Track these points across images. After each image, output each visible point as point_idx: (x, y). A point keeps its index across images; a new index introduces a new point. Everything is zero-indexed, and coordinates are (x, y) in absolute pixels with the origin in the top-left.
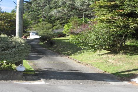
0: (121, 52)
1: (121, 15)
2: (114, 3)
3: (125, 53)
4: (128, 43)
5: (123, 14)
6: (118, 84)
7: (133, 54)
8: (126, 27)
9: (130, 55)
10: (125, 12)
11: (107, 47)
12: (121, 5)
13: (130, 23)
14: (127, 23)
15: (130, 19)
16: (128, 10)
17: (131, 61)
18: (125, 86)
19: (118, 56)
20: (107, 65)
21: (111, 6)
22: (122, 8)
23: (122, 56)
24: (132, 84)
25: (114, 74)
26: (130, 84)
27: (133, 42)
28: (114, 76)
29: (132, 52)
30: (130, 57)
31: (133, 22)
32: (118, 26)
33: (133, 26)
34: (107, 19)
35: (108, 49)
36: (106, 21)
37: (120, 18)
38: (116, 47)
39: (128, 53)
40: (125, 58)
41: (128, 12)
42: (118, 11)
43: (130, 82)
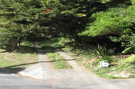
0: (15, 51)
1: (15, 22)
2: (11, 12)
3: (18, 52)
4: (23, 44)
5: (18, 21)
6: (7, 76)
7: (24, 53)
8: (19, 31)
9: (22, 53)
10: (19, 20)
11: (4, 47)
12: (16, 15)
13: (22, 28)
14: (20, 28)
15: (21, 25)
16: (21, 18)
17: (21, 58)
18: (11, 77)
19: (12, 54)
20: (2, 61)
21: (9, 15)
22: (17, 17)
23: (15, 54)
24: (17, 76)
25: (5, 68)
26: (16, 75)
27: (27, 43)
28: (5, 69)
29: (24, 51)
30: (21, 54)
31: (24, 28)
32: (13, 31)
33: (25, 31)
34: (6, 25)
35: (5, 48)
36: (5, 26)
37: (16, 24)
38: (11, 47)
39: (20, 51)
40: (17, 55)
41: (22, 20)
42: (14, 19)
43: (17, 74)
